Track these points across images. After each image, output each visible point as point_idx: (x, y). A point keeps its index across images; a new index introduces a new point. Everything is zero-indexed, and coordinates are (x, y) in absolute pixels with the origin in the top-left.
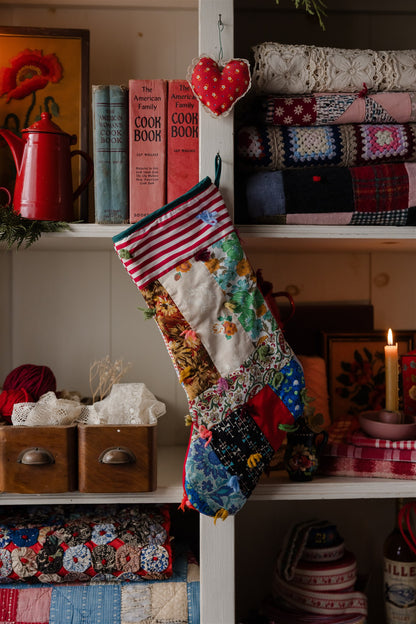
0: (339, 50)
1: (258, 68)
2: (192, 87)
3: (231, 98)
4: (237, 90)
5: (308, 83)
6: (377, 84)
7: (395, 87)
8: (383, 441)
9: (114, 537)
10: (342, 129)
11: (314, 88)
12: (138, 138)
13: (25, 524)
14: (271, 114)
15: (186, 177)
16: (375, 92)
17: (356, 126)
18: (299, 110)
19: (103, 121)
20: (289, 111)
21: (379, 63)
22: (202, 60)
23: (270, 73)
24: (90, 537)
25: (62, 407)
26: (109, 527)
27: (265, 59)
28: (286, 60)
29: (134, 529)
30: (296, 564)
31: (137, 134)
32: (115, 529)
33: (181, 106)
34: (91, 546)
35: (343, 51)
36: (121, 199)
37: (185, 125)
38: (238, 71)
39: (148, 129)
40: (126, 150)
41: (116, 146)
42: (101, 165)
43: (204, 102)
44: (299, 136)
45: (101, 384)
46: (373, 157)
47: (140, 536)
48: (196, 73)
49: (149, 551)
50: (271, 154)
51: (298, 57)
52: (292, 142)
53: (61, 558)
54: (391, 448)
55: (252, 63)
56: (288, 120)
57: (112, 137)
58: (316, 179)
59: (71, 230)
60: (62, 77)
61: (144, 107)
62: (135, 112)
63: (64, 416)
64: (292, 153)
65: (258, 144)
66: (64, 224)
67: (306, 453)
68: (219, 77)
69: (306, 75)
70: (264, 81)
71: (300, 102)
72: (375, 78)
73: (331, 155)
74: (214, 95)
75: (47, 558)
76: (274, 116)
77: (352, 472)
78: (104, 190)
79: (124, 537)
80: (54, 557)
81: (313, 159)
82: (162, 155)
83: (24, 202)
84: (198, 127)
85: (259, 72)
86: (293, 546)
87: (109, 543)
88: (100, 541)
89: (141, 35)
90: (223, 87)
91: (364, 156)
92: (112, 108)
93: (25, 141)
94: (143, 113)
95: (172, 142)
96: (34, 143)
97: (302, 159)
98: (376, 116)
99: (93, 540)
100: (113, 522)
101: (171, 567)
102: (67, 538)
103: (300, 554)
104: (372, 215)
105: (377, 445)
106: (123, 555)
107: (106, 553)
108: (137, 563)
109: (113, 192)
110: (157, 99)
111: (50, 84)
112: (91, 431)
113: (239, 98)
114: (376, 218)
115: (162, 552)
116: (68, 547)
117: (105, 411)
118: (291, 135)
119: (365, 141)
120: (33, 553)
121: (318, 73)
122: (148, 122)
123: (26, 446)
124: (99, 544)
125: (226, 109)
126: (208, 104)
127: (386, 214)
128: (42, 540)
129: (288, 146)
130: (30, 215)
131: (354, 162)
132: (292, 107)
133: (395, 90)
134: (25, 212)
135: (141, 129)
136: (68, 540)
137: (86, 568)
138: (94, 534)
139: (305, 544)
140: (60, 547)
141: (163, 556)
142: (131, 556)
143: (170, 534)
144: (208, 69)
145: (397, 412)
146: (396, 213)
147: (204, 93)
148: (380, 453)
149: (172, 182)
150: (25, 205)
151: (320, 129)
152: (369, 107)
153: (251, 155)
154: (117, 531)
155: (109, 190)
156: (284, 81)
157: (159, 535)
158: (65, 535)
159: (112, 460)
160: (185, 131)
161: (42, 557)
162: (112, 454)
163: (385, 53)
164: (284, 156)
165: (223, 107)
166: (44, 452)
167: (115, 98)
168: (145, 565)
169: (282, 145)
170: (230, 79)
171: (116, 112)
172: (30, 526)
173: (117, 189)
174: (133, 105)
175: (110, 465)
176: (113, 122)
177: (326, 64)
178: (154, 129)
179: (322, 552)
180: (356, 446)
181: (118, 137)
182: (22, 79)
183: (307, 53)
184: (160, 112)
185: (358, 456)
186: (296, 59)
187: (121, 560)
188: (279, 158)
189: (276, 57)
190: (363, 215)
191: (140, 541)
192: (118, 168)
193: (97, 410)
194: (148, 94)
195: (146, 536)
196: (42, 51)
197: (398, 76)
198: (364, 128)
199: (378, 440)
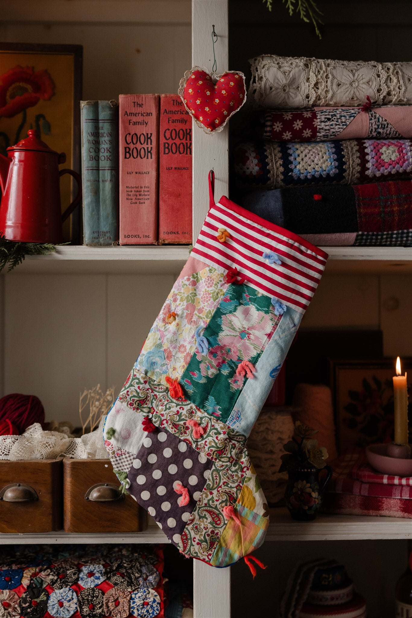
0: (341, 62)
1: (254, 82)
2: (184, 102)
3: (225, 113)
4: (231, 104)
5: (307, 97)
6: (382, 97)
7: (401, 101)
8: (391, 478)
9: (102, 579)
10: (344, 144)
11: (315, 101)
12: (128, 155)
13: (9, 565)
14: (268, 129)
15: (179, 195)
16: (379, 106)
17: (360, 141)
18: (298, 125)
19: (91, 138)
20: (288, 126)
21: (384, 75)
22: (194, 73)
23: (267, 86)
24: (77, 579)
25: (47, 440)
26: (98, 568)
27: (262, 72)
28: (285, 73)
29: (124, 571)
30: (300, 607)
31: (127, 151)
32: (104, 570)
33: (174, 121)
34: (78, 589)
35: (345, 63)
36: (110, 220)
37: (178, 141)
38: (232, 84)
39: (139, 146)
40: (115, 169)
41: (105, 163)
42: (89, 184)
43: (197, 118)
44: (298, 152)
45: (91, 415)
46: (378, 174)
47: (130, 578)
48: (189, 86)
49: (140, 594)
50: (269, 172)
51: (297, 69)
52: (291, 158)
53: (45, 603)
54: (401, 485)
55: (249, 75)
56: (287, 135)
57: (101, 154)
58: (317, 197)
59: (58, 252)
60: (54, 94)
61: (135, 123)
62: (125, 128)
63: (49, 450)
64: (292, 170)
65: (256, 161)
66: (50, 246)
67: (309, 490)
68: (212, 90)
69: (306, 88)
70: (261, 94)
71: (300, 117)
72: (379, 91)
73: (333, 172)
74: (207, 109)
75: (31, 602)
76: (272, 131)
77: (358, 511)
78: (93, 211)
79: (114, 579)
80: (38, 600)
81: (313, 176)
82: (154, 173)
83: (9, 223)
84: (191, 144)
85: (257, 85)
86: (298, 588)
87: (96, 586)
88: (87, 583)
89: (138, 51)
90: (217, 101)
91: (368, 173)
92: (101, 125)
93: (10, 159)
94: (133, 129)
95: (164, 159)
96: (20, 161)
97: (302, 177)
98: (381, 130)
99: (80, 582)
100: (102, 562)
101: (162, 613)
102: (52, 580)
103: (305, 597)
104: (377, 235)
105: (385, 481)
106: (112, 599)
107: (93, 597)
108: (126, 608)
109: (102, 213)
110: (149, 114)
111: (41, 102)
112: (78, 466)
113: (233, 113)
114: (382, 238)
115: (153, 596)
116: (53, 590)
117: (93, 444)
118: (290, 152)
119: (369, 158)
120: (16, 597)
121: (319, 85)
122: (138, 139)
123: (7, 482)
124: (86, 587)
125: (220, 124)
126: (201, 118)
127: (393, 234)
128: (25, 582)
129: (287, 163)
130: (15, 237)
131: (357, 178)
132: (291, 122)
133: (400, 103)
134: (9, 234)
135: (132, 146)
136: (53, 582)
137: (72, 613)
138: (81, 575)
139: (310, 586)
140: (45, 590)
141: (154, 601)
142: (120, 600)
143: (163, 576)
144: (201, 82)
145: (408, 445)
146: (403, 233)
147: (196, 107)
148: (389, 490)
149: (165, 201)
150: (10, 227)
151: (320, 145)
152: (373, 121)
153: (248, 172)
154: (106, 573)
155: (98, 210)
156: (283, 95)
157: (150, 578)
158: (51, 577)
159: (99, 497)
160: (178, 148)
161: (25, 601)
162: (99, 491)
163: (389, 64)
164: (282, 173)
165: (217, 121)
166: (26, 488)
167: (104, 114)
168: (135, 611)
169: (281, 162)
170: (224, 92)
171: (105, 128)
172: (14, 567)
173: (106, 208)
174: (123, 122)
175: (97, 502)
176: (102, 139)
177: (327, 77)
178: (145, 146)
179: (329, 594)
180: (362, 482)
181: (107, 154)
182: (13, 96)
183: (306, 65)
184: (151, 128)
185: (365, 493)
186: (295, 71)
187: (110, 604)
188: (278, 176)
189: (274, 69)
190: (367, 235)
191: (130, 584)
192: (107, 188)
193: (85, 443)
194: (139, 110)
195: (137, 578)
196: (33, 68)
197: (403, 89)
198: (368, 143)
199: (386, 476)
